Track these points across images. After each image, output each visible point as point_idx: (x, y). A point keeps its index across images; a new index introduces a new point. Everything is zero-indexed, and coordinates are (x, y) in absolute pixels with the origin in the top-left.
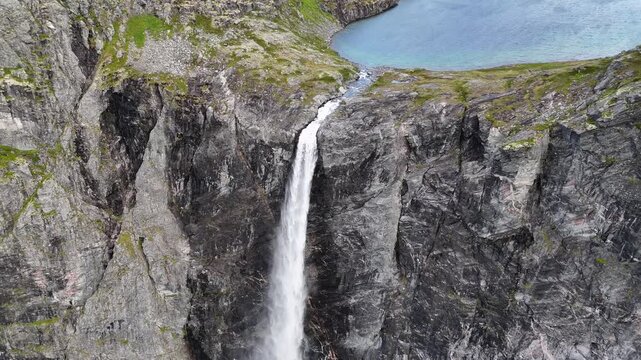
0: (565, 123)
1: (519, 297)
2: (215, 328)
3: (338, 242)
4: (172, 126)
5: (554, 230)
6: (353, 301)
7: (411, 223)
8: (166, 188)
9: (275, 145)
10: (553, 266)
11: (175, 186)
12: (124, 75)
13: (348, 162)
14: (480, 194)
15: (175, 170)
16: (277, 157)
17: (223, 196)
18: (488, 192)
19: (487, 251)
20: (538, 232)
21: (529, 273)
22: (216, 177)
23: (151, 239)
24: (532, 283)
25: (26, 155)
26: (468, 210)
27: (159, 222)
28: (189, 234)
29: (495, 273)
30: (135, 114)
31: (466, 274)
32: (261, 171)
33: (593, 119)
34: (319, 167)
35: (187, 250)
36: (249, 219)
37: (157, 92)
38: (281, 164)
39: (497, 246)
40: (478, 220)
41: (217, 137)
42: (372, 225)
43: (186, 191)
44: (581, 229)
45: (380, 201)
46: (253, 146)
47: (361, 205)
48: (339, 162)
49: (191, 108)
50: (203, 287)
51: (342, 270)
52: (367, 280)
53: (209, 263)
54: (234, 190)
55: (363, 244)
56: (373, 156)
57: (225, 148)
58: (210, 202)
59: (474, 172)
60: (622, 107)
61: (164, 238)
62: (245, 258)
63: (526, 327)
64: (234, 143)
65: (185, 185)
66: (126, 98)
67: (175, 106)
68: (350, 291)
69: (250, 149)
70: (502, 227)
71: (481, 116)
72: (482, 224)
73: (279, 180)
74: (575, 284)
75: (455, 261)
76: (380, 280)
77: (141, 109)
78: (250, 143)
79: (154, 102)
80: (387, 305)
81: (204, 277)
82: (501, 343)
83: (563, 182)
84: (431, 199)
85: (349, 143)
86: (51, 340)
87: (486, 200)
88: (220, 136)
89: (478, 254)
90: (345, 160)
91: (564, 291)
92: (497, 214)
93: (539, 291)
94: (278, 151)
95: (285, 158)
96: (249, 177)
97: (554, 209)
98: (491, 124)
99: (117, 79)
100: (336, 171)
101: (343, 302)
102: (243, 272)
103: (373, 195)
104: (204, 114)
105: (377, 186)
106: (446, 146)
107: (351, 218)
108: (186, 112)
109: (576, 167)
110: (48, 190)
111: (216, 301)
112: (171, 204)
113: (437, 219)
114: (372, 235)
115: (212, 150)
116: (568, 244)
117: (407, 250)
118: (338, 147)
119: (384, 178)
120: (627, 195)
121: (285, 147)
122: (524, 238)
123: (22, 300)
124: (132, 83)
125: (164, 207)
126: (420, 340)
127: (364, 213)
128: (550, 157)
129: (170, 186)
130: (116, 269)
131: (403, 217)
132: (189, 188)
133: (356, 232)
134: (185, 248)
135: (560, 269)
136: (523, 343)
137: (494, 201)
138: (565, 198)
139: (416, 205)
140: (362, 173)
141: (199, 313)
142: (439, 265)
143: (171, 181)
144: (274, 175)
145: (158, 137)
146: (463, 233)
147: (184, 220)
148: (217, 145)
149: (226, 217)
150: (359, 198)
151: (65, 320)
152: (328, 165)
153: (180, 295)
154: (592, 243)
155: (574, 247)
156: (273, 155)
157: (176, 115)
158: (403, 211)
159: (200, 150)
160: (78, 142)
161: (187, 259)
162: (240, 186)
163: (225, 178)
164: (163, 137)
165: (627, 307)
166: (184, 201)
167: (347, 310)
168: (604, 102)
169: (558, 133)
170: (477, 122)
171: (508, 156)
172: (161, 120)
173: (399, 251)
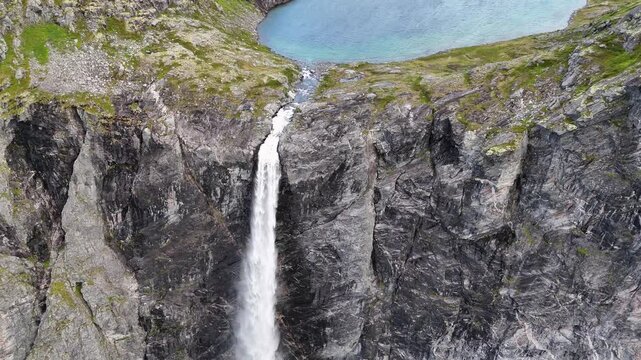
0: (543, 123)
1: (503, 292)
3: (311, 257)
4: (100, 153)
5: (535, 226)
6: (330, 314)
7: (387, 230)
8: (101, 223)
9: (231, 165)
10: (537, 260)
11: (111, 218)
12: (29, 99)
13: (317, 176)
14: (459, 197)
15: (109, 202)
16: (234, 178)
17: (173, 224)
18: (468, 195)
19: (469, 252)
20: (520, 229)
21: (513, 269)
22: (161, 205)
23: (91, 283)
24: (516, 277)
26: (447, 213)
27: (98, 261)
28: (135, 269)
29: (478, 271)
30: (50, 144)
31: (448, 275)
32: (216, 194)
33: (571, 118)
34: (283, 184)
35: (135, 286)
36: (206, 246)
37: (76, 116)
38: (238, 184)
39: (479, 246)
40: (459, 222)
41: (160, 161)
42: (347, 238)
43: (126, 224)
44: (560, 223)
45: (354, 213)
46: (205, 168)
47: (333, 218)
48: (306, 177)
49: (122, 132)
50: (159, 323)
51: (316, 285)
52: (344, 292)
53: (161, 297)
54: (185, 216)
55: (338, 257)
56: (343, 167)
57: (171, 173)
58: (157, 232)
59: (451, 176)
60: (599, 106)
61: (106, 278)
62: (204, 286)
63: (511, 318)
64: (181, 167)
65: (124, 216)
66: (36, 127)
67: (102, 131)
68: (326, 303)
69: (201, 172)
70: (483, 227)
71: (454, 119)
72: (462, 226)
73: (238, 201)
74: (558, 274)
75: (436, 264)
76: (358, 290)
77: (58, 137)
78: (201, 166)
79: (73, 128)
80: (367, 312)
81: (160, 312)
82: (485, 335)
83: (543, 180)
84: (407, 205)
85: (316, 157)
87: (466, 203)
88: (163, 160)
89: (459, 254)
90: (312, 175)
91: (548, 282)
92: (478, 216)
93: (523, 285)
94: (235, 171)
95: (244, 177)
96: (202, 201)
97: (534, 206)
98: (466, 126)
99: (21, 105)
100: (303, 187)
101: (319, 317)
102: (204, 301)
103: (345, 207)
104: (140, 136)
105: (348, 197)
106: (416, 150)
107: (323, 232)
108: (116, 136)
109: (556, 164)
111: (176, 336)
112: (108, 240)
113: (415, 225)
114: (348, 248)
115: (155, 177)
116: (550, 238)
117: (385, 257)
118: (304, 162)
119: (356, 188)
120: (607, 190)
121: (243, 166)
122: (505, 236)
124: (41, 108)
125: (101, 244)
126: (402, 340)
127: (337, 226)
128: (530, 156)
129: (105, 220)
130: (53, 324)
131: (378, 226)
132: (129, 219)
133: (330, 246)
134: (131, 285)
135: (543, 262)
136: (508, 332)
137: (475, 204)
138: (546, 196)
139: (391, 213)
140: (332, 184)
141: (157, 350)
142: (419, 268)
143: (106, 215)
144: (231, 196)
145: (84, 168)
146: (443, 236)
147: (126, 255)
148: (161, 171)
149: (178, 247)
150: (330, 211)
152: (294, 181)
153: (132, 336)
154: (572, 235)
155: (556, 240)
156: (229, 176)
157: (105, 141)
158: (378, 219)
159: (139, 177)
161: (136, 296)
162: (192, 212)
163: (173, 205)
164: (90, 167)
165: (608, 291)
166: (124, 234)
167: (323, 324)
168: (580, 101)
169: (536, 133)
170: (448, 125)
171: (492, 161)
172: (85, 148)
173: (376, 259)
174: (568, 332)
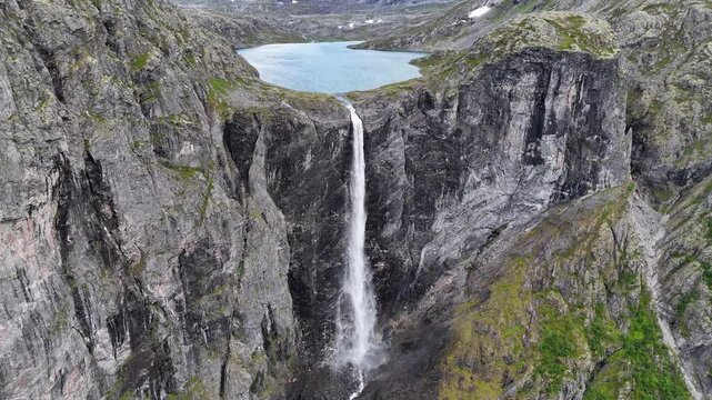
0: (463, 83)
1: (462, 158)
2: (311, 260)
3: (378, 171)
4: (269, 136)
5: (467, 125)
6: (388, 202)
7: (409, 148)
8: (265, 179)
9: (340, 128)
10: (471, 139)
11: (270, 176)
12: (231, 112)
13: (379, 126)
14: (439, 120)
15: (272, 165)
16: (341, 135)
17: (307, 170)
18: (442, 118)
19: (446, 145)
20: (462, 128)
21: (463, 146)
22: (303, 159)
24: (465, 149)
25: (197, 169)
26: (435, 129)
27: (268, 201)
29: (451, 152)
30: (242, 135)
31: (439, 159)
32: (331, 147)
33: (471, 79)
34: (366, 134)
35: (283, 216)
37: (256, 118)
38: (342, 139)
39: (449, 140)
41: (304, 133)
43: (277, 179)
44: (475, 121)
45: (396, 142)
46: (328, 132)
47: (387, 146)
48: (375, 127)
49: (281, 122)
50: (299, 236)
51: (381, 186)
52: (394, 187)
53: (299, 219)
54: (315, 164)
55: (391, 167)
56: (389, 120)
57: (310, 139)
58: (298, 177)
59: (434, 113)
60: (478, 73)
61: (273, 210)
62: (322, 206)
63: (466, 170)
64: (315, 134)
65: (277, 174)
66: (235, 126)
67: (270, 123)
68: (386, 198)
69: (325, 135)
70: (450, 131)
71: (429, 91)
72: (441, 133)
73: (341, 149)
74: (479, 142)
75: (433, 156)
76: (401, 183)
77: (248, 130)
78: (325, 132)
79: (255, 125)
80: (405, 196)
81: (300, 229)
82: (458, 184)
83: (466, 105)
84: (417, 132)
85: (378, 117)
86: (227, 301)
87: (442, 122)
88: (306, 132)
89: (443, 148)
90: (377, 126)
91: (476, 147)
92: (449, 126)
93: (468, 152)
94: (342, 132)
95: (346, 134)
96: (324, 153)
97: (465, 117)
98: (435, 92)
99: (228, 115)
100: (373, 133)
101: (383, 206)
102: (322, 216)
103: (392, 140)
104: (291, 123)
105: (393, 134)
106: (415, 109)
107: (383, 155)
108: (279, 125)
109: (469, 98)
110: (216, 189)
111: (310, 243)
112: (268, 190)
113: (422, 140)
114: (396, 160)
115: (302, 142)
116: (473, 128)
117: (410, 162)
118: (373, 120)
119: (395, 130)
120: (487, 102)
121: (345, 128)
122: (458, 132)
123: (208, 275)
124: (237, 115)
125: (266, 192)
126: (421, 208)
127: (390, 150)
128: (461, 96)
131: (406, 146)
132: (280, 174)
133: (387, 162)
134: (281, 216)
135: (473, 139)
136: (467, 176)
137: (445, 121)
138: (468, 111)
139: (411, 138)
140: (385, 129)
141: (298, 257)
142: (426, 162)
143: (267, 176)
144: (338, 147)
145: (260, 145)
146: (434, 141)
147: (276, 199)
148: (305, 138)
150: (385, 144)
151: (231, 285)
152: (369, 131)
153: (286, 247)
154: (480, 125)
155: (475, 129)
156: (338, 135)
157: (273, 131)
158: (405, 143)
159: (292, 145)
160: (219, 157)
161: (284, 222)
162: (318, 160)
163: (309, 157)
164: (264, 145)
165: (496, 142)
166: (275, 186)
167: (385, 210)
168: (471, 74)
169: (461, 87)
170: (427, 95)
171: (450, 99)
172: (261, 135)
173: (407, 165)
174: (487, 168)
